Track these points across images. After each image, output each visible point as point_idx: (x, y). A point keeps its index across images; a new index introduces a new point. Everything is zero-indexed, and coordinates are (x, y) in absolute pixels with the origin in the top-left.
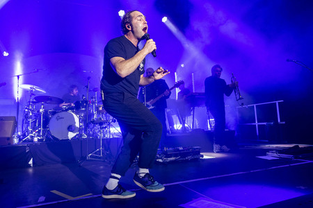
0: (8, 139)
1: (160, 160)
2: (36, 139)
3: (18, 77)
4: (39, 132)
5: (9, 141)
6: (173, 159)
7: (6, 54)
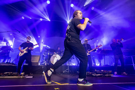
0: (37, 63)
1: (94, 75)
2: (46, 64)
3: (42, 42)
4: (47, 61)
5: (37, 64)
6: (99, 75)
7: (39, 37)
